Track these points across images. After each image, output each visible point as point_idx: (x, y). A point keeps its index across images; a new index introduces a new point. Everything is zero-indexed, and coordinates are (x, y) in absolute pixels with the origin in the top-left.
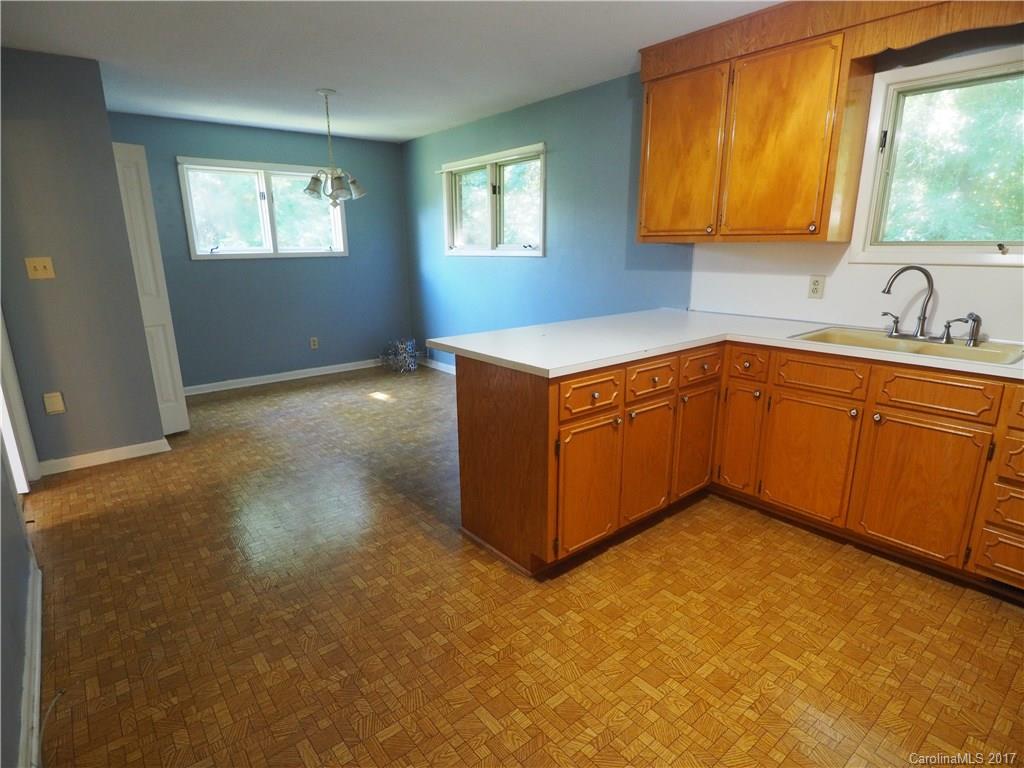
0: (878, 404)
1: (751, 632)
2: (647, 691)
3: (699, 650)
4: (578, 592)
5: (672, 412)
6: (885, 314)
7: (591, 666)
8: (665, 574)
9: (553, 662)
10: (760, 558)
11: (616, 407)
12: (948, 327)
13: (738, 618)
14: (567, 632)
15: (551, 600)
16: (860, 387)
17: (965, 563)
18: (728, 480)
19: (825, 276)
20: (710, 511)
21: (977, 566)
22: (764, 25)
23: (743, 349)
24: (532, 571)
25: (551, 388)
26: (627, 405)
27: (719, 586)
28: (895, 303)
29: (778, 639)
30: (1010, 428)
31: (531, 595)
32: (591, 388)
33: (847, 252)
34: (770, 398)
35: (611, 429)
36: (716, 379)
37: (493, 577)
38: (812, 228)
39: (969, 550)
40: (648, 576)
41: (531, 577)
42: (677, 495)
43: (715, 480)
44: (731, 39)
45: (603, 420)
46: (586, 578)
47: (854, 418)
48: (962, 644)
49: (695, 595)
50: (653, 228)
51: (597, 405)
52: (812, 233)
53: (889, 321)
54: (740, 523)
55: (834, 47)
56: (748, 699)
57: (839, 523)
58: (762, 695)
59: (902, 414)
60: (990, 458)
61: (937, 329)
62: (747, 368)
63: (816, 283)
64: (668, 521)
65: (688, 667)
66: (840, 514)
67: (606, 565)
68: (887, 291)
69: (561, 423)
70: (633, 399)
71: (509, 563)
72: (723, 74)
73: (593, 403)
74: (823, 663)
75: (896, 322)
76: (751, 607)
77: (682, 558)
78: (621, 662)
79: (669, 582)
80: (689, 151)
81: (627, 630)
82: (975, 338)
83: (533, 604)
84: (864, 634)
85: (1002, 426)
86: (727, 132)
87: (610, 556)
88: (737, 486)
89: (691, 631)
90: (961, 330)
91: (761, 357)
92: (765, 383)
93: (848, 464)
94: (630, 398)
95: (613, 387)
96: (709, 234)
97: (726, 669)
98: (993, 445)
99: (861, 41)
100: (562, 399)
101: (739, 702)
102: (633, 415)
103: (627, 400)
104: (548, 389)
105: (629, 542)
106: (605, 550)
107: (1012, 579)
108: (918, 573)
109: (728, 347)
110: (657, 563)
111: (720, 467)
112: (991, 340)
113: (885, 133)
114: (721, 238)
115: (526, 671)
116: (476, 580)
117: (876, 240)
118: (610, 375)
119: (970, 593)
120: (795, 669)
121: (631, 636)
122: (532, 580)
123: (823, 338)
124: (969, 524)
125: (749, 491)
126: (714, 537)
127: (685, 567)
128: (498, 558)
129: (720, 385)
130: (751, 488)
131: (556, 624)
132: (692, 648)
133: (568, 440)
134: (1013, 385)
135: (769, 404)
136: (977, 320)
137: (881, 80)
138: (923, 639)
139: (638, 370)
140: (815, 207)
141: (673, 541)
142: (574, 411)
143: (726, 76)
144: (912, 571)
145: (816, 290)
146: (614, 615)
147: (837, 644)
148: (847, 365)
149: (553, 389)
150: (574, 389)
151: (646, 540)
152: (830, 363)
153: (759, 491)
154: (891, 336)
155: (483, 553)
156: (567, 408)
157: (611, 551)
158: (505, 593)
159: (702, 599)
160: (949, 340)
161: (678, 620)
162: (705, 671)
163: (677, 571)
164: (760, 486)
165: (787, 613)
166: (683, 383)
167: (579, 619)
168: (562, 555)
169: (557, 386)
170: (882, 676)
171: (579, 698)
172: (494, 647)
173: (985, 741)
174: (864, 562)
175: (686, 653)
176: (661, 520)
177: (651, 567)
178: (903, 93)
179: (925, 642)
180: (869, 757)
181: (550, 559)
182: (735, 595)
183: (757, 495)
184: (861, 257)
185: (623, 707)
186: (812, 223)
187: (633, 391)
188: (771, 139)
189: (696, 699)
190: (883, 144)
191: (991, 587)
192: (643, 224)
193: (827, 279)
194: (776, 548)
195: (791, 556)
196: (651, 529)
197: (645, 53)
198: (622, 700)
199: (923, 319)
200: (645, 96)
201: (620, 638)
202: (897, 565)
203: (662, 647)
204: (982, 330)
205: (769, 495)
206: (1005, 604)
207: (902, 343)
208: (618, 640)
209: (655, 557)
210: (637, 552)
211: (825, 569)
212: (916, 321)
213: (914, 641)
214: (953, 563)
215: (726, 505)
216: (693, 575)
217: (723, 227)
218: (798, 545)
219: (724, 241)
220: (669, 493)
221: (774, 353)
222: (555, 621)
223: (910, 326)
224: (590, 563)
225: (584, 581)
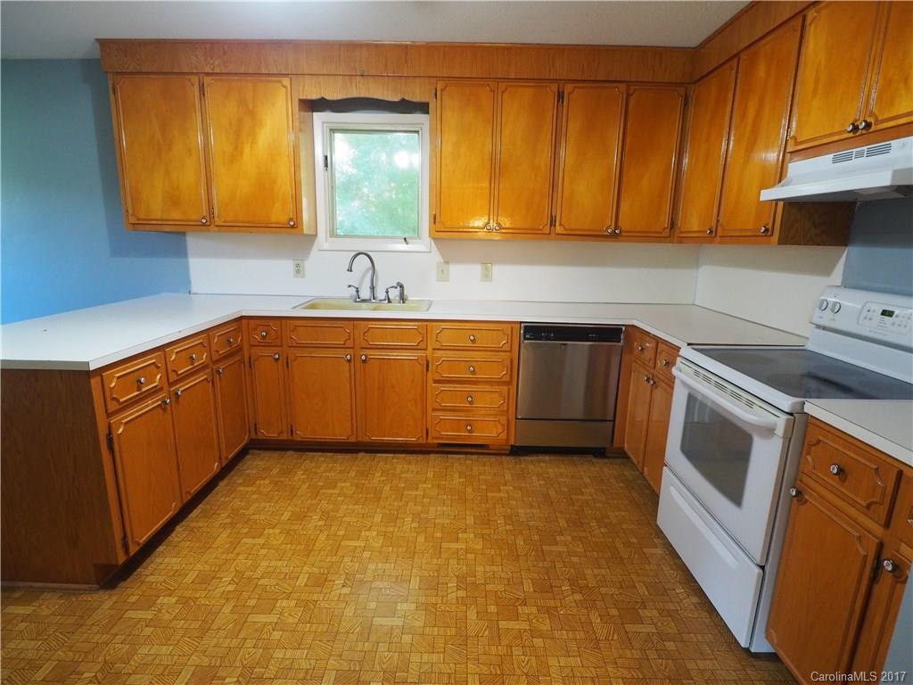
0: (362, 348)
1: (322, 537)
2: (265, 620)
3: (292, 568)
4: (161, 579)
5: (210, 384)
6: (350, 286)
7: (204, 631)
8: (239, 526)
9: (164, 649)
10: (308, 484)
11: (161, 389)
12: (387, 292)
13: (310, 532)
14: (167, 617)
15: (133, 599)
16: (349, 339)
17: (427, 438)
18: (265, 433)
19: (303, 260)
20: (255, 464)
21: (433, 438)
22: (224, 53)
23: (258, 322)
24: (98, 584)
25: (92, 381)
26: (171, 385)
27: (286, 516)
28: (353, 278)
29: (342, 533)
30: (434, 349)
31: (106, 606)
32: (135, 374)
33: (316, 243)
34: (287, 358)
35: (161, 411)
36: (240, 350)
37: (46, 612)
38: (292, 223)
39: (427, 430)
40: (225, 535)
41: (98, 590)
42: (227, 458)
43: (253, 436)
44: (196, 56)
45: (151, 404)
46: (165, 562)
47: (349, 361)
48: (439, 486)
49: (271, 531)
50: (142, 216)
51: (144, 390)
52: (292, 227)
53: (353, 291)
54: (282, 465)
55: (285, 87)
56: (339, 582)
57: (353, 439)
58: (347, 574)
59: (377, 352)
60: (427, 370)
61: (381, 295)
62: (264, 337)
63: (298, 265)
64: (222, 484)
65: (289, 585)
66: (352, 431)
67: (179, 542)
68: (350, 270)
69: (109, 415)
70: (176, 378)
71: (60, 589)
72: (193, 85)
73: (139, 389)
74: (375, 533)
75: (357, 291)
76: (315, 520)
77: (248, 509)
78: (232, 612)
79: (245, 531)
80: (170, 149)
81: (226, 584)
82: (403, 298)
83: (113, 612)
84: (390, 505)
85: (430, 348)
86: (206, 138)
87: (180, 531)
88: (273, 435)
89: (279, 558)
90: (394, 294)
91: (274, 326)
92: (281, 346)
93: (351, 394)
94: (173, 377)
95: (156, 369)
96: (204, 225)
97: (316, 570)
98: (427, 362)
99: (304, 86)
100: (107, 391)
101: (335, 587)
102: (179, 393)
103: (171, 381)
104: (90, 383)
105: (192, 515)
106: (173, 530)
107: (447, 439)
108: (404, 455)
109: (244, 321)
110: (228, 521)
111: (255, 425)
112: (410, 298)
113: (326, 157)
114: (216, 229)
115: (137, 674)
116: (23, 625)
117: (333, 234)
118: (151, 359)
119: (432, 456)
120: (360, 547)
121: (231, 588)
122: (101, 593)
123: (313, 306)
124: (424, 413)
125: (284, 437)
126: (267, 482)
127: (254, 514)
128: (42, 591)
129: (243, 355)
130: (285, 434)
131: (150, 617)
132: (285, 570)
133: (121, 430)
134: (431, 323)
135: (287, 363)
136: (402, 287)
137: (319, 117)
138: (420, 492)
139: (176, 351)
140: (291, 206)
141: (234, 498)
142: (121, 400)
143: (196, 87)
144: (400, 455)
145: (299, 270)
146: (206, 580)
147: (378, 518)
148: (339, 324)
149: (95, 382)
150: (118, 378)
151: (208, 507)
152: (327, 324)
153: (292, 434)
154: (356, 301)
155: (17, 595)
156: (114, 399)
157: (179, 529)
158: (72, 620)
159: (278, 531)
160: (389, 301)
161: (265, 555)
162: (302, 581)
163: (249, 520)
164: (292, 431)
165: (340, 514)
166: (216, 357)
167: (174, 600)
168: (133, 550)
169: (98, 378)
170: (408, 524)
171: (206, 661)
172: (86, 675)
173: (466, 532)
174: (374, 460)
175: (283, 576)
176: (216, 485)
177: (224, 526)
178: (333, 131)
179: (422, 493)
180: (420, 574)
181: (122, 559)
182: (300, 517)
183: (290, 438)
184: (326, 246)
185: (249, 644)
186: (291, 219)
187: (174, 371)
188: (247, 150)
189: (304, 603)
190: (326, 165)
191: (440, 449)
192: (130, 212)
193: (306, 263)
194: (316, 473)
195: (327, 474)
196: (210, 496)
197: (104, 44)
198: (246, 639)
199: (373, 288)
200: (110, 86)
201: (222, 593)
202: (392, 455)
203: (261, 582)
204: (406, 292)
205: (302, 434)
206: (449, 456)
207: (364, 305)
208: (221, 597)
209: (224, 517)
210: (206, 520)
211: (353, 474)
212: (369, 289)
213: (416, 496)
214: (421, 441)
215: (267, 454)
216: (263, 517)
217: (216, 219)
218: (330, 465)
219: (219, 231)
220: (220, 459)
221: (284, 321)
222: (148, 615)
223: (365, 294)
224: (161, 548)
225: (163, 566)
